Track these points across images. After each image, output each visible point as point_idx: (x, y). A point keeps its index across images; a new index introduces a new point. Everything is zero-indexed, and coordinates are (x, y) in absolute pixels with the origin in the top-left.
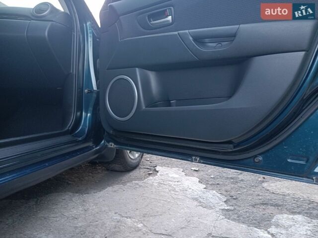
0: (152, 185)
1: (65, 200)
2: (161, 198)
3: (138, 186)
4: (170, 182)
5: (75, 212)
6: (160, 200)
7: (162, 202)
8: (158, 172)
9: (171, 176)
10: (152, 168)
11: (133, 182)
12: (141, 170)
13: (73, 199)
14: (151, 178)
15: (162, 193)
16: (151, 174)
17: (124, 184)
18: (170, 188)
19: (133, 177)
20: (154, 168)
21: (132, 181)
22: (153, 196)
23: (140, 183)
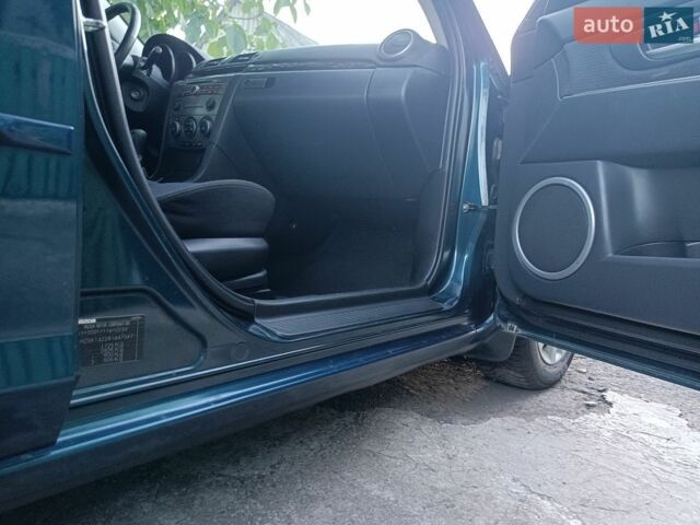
0: (598, 434)
1: (407, 426)
2: (624, 471)
3: (560, 430)
4: (646, 437)
5: (429, 455)
6: (622, 475)
7: (627, 480)
8: (610, 404)
9: (647, 420)
10: (594, 392)
11: (549, 417)
12: (568, 393)
13: (423, 428)
14: (593, 416)
15: (627, 460)
16: (593, 406)
17: (528, 416)
18: (648, 451)
19: (548, 407)
20: (599, 394)
21: (546, 415)
22: (601, 462)
23: (567, 423)
